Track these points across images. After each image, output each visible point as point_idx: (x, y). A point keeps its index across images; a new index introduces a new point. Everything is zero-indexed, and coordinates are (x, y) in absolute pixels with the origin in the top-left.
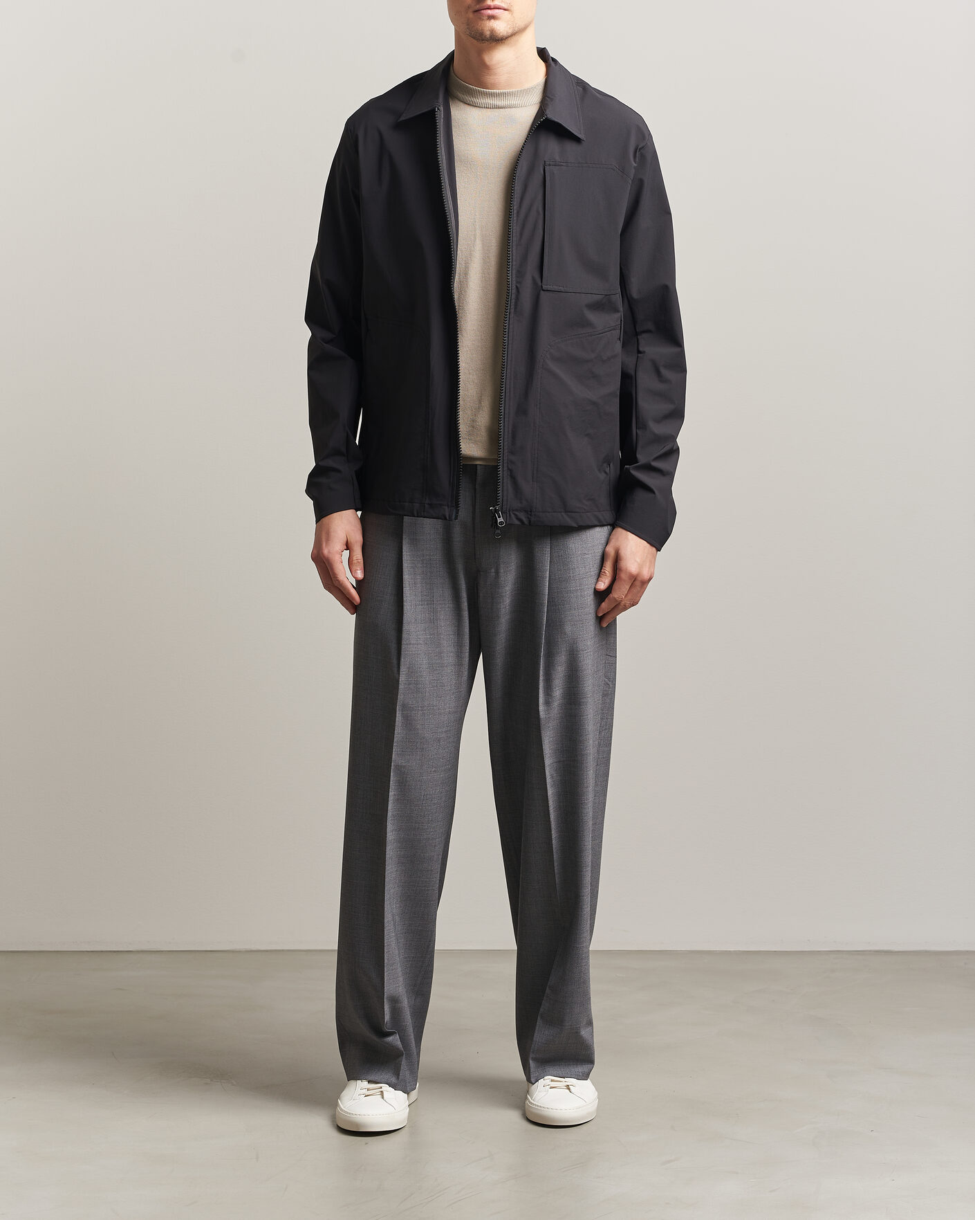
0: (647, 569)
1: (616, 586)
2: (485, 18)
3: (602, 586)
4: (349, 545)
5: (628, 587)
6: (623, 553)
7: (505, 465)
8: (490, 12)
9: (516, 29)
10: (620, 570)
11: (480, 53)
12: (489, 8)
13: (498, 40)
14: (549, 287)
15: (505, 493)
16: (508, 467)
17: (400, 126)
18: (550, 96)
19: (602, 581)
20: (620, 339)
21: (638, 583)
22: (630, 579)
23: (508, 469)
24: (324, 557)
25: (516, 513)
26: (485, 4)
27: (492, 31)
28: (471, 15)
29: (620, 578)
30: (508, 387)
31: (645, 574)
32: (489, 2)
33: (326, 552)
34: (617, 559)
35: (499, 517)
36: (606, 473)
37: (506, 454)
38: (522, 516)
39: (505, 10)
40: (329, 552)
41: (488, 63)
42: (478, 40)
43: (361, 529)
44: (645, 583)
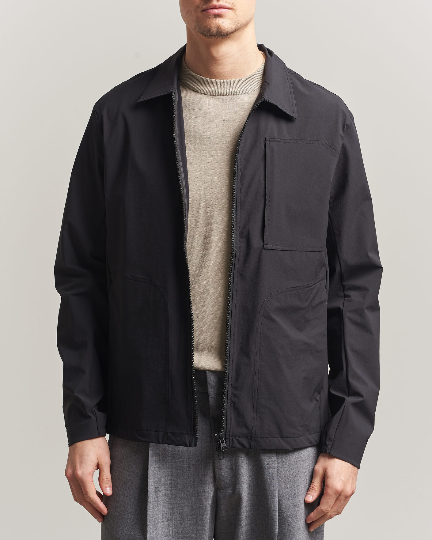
0: (350, 486)
1: (323, 500)
2: (212, 16)
3: (311, 498)
4: (100, 466)
5: (334, 501)
6: (330, 472)
7: (229, 398)
8: (216, 11)
9: (239, 25)
10: (328, 486)
11: (209, 46)
12: (215, 7)
13: (224, 35)
14: (270, 247)
15: (228, 422)
16: (231, 399)
17: (139, 106)
18: (268, 82)
19: (311, 495)
20: (326, 287)
21: (342, 498)
22: (336, 494)
23: (232, 401)
24: (78, 477)
25: (238, 438)
26: (211, 4)
27: (218, 28)
28: (200, 14)
29: (327, 493)
30: (232, 331)
31: (349, 490)
32: (215, 3)
33: (79, 472)
34: (324, 478)
35: (223, 442)
36: (317, 400)
37: (230, 389)
38: (244, 441)
39: (229, 9)
40: (83, 473)
41: (215, 54)
42: (206, 36)
43: (109, 452)
44: (347, 498)
